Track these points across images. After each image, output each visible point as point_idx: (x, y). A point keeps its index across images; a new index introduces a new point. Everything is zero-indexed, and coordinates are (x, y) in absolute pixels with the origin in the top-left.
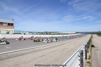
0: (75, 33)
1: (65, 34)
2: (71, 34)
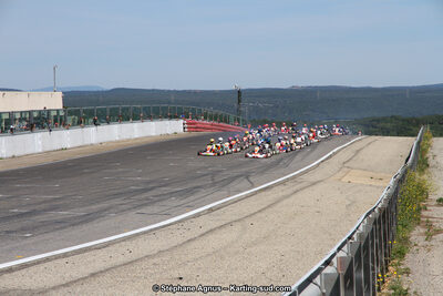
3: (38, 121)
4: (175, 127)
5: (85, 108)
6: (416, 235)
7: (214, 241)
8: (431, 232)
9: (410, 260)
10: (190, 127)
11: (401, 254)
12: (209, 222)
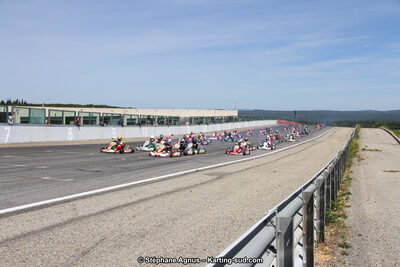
0: (235, 114)
1: (147, 121)
2: (200, 121)
3: (230, 119)
4: (274, 123)
5: (245, 116)
6: (355, 160)
7: (286, 160)
8: (360, 159)
9: (352, 169)
10: (279, 122)
11: (350, 166)
12: (284, 154)
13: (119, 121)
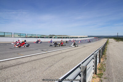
0: (87, 36)
2: (81, 38)
4: (94, 38)
8: (109, 44)
13: (68, 38)
